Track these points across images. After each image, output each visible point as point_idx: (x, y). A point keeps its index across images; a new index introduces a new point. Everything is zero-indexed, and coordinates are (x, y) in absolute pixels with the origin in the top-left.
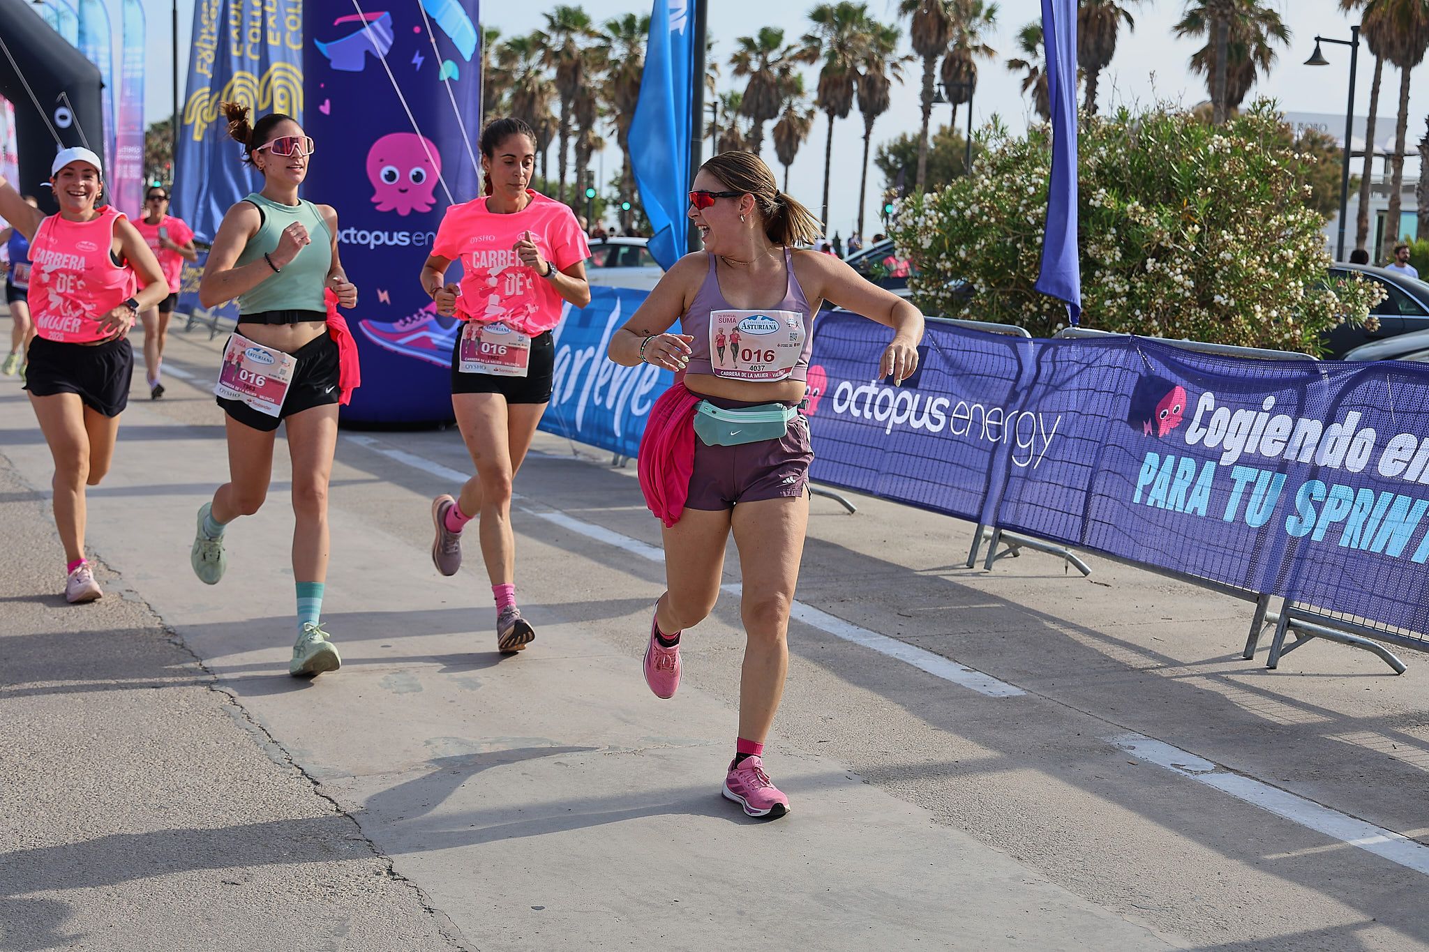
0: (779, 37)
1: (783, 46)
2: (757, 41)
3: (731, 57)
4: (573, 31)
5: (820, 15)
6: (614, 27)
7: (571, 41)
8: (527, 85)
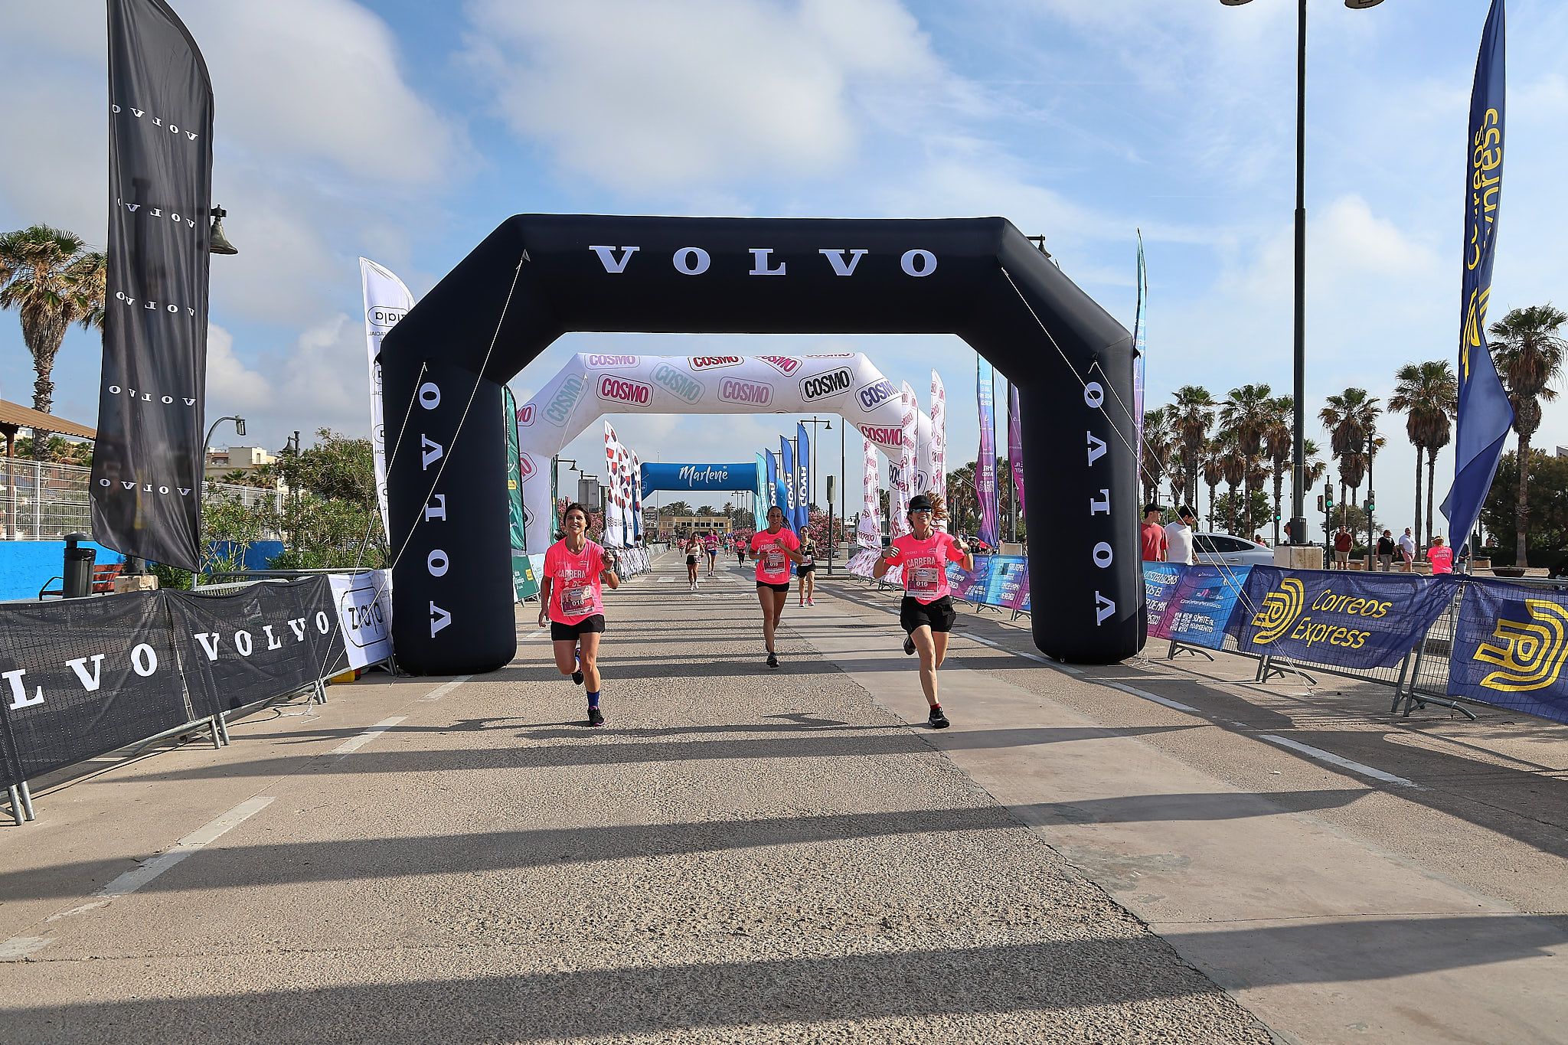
0: (1363, 394)
1: (1366, 399)
2: (1343, 398)
3: (1322, 411)
4: (1198, 403)
5: (1408, 374)
6: (1236, 395)
7: (1196, 410)
8: (1158, 443)
